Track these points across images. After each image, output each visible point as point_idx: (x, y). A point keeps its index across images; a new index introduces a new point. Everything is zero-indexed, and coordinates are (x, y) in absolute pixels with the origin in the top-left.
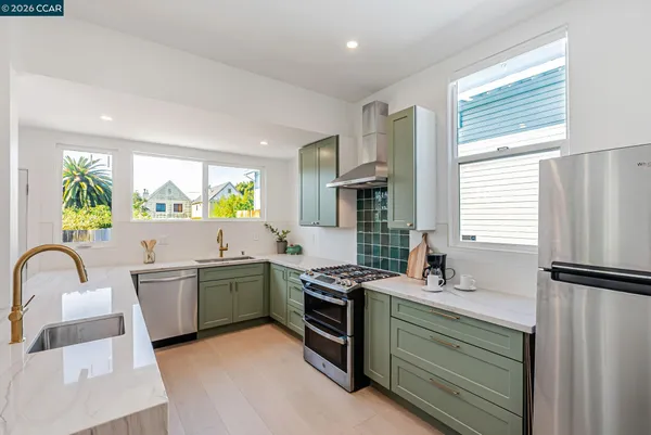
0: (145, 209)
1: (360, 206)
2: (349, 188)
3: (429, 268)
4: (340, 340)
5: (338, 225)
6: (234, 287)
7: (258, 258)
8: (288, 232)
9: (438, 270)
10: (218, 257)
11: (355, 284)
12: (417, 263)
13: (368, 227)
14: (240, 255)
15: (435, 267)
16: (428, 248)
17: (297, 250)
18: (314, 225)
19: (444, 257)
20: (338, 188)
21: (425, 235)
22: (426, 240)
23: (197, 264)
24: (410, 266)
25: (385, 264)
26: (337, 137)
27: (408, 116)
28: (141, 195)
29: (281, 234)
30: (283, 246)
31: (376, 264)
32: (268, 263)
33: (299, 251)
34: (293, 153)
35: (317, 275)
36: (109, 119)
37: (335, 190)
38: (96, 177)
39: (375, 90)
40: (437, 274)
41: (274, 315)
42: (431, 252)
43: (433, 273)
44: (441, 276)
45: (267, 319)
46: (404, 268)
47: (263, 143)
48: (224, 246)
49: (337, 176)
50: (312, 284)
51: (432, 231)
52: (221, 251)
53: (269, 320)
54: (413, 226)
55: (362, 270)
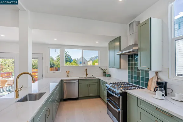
0: (77, 63)
1: (129, 61)
2: (124, 54)
3: (157, 87)
4: (117, 111)
5: (120, 68)
6: (88, 86)
7: (97, 77)
8: (106, 70)
9: (163, 89)
10: (86, 76)
11: (123, 90)
12: (153, 84)
13: (132, 69)
14: (92, 76)
15: (161, 87)
16: (158, 78)
17: (109, 75)
18: (113, 68)
19: (166, 83)
20: (120, 55)
21: (157, 73)
22: (157, 75)
23: (79, 78)
24: (149, 85)
25: (138, 83)
26: (120, 37)
27: (148, 23)
28: (76, 60)
29: (104, 70)
30: (105, 74)
31: (135, 83)
32: (99, 79)
33: (110, 76)
34: (107, 45)
35: (111, 85)
36: (56, 39)
37: (119, 55)
38: (67, 56)
39: (135, 17)
40: (162, 91)
41: (100, 95)
42: (159, 80)
43: (160, 90)
44: (164, 91)
45: (99, 96)
46: (146, 86)
47: (97, 42)
48: (87, 73)
49: (120, 50)
50: (109, 88)
51: (160, 71)
52: (86, 74)
53: (99, 97)
54: (150, 69)
55: (129, 84)
